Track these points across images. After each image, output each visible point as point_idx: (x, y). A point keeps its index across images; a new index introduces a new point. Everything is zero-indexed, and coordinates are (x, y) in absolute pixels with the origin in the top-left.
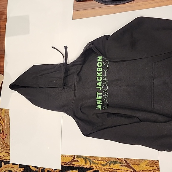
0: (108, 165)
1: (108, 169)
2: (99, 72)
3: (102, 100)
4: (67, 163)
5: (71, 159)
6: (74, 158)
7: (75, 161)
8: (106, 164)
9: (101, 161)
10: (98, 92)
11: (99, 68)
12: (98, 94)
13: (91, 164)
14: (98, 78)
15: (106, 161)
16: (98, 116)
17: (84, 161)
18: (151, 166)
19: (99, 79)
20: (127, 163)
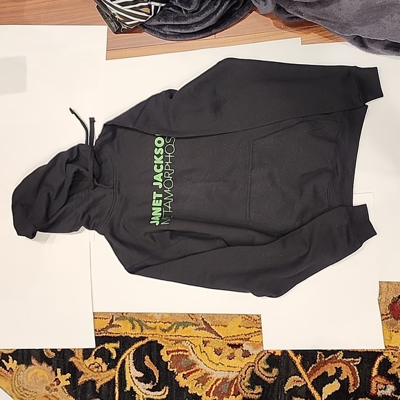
0: (174, 330)
1: (173, 338)
2: (159, 156)
3: (162, 206)
4: (99, 331)
5: (106, 323)
6: (112, 321)
7: (114, 326)
8: (170, 328)
9: (161, 323)
10: (155, 193)
11: (158, 148)
12: (155, 195)
13: (142, 330)
14: (156, 166)
15: (170, 323)
16: (153, 238)
17: (130, 325)
18: (248, 328)
19: (159, 168)
20: (206, 323)
